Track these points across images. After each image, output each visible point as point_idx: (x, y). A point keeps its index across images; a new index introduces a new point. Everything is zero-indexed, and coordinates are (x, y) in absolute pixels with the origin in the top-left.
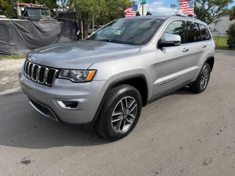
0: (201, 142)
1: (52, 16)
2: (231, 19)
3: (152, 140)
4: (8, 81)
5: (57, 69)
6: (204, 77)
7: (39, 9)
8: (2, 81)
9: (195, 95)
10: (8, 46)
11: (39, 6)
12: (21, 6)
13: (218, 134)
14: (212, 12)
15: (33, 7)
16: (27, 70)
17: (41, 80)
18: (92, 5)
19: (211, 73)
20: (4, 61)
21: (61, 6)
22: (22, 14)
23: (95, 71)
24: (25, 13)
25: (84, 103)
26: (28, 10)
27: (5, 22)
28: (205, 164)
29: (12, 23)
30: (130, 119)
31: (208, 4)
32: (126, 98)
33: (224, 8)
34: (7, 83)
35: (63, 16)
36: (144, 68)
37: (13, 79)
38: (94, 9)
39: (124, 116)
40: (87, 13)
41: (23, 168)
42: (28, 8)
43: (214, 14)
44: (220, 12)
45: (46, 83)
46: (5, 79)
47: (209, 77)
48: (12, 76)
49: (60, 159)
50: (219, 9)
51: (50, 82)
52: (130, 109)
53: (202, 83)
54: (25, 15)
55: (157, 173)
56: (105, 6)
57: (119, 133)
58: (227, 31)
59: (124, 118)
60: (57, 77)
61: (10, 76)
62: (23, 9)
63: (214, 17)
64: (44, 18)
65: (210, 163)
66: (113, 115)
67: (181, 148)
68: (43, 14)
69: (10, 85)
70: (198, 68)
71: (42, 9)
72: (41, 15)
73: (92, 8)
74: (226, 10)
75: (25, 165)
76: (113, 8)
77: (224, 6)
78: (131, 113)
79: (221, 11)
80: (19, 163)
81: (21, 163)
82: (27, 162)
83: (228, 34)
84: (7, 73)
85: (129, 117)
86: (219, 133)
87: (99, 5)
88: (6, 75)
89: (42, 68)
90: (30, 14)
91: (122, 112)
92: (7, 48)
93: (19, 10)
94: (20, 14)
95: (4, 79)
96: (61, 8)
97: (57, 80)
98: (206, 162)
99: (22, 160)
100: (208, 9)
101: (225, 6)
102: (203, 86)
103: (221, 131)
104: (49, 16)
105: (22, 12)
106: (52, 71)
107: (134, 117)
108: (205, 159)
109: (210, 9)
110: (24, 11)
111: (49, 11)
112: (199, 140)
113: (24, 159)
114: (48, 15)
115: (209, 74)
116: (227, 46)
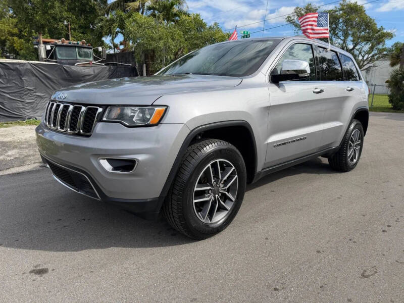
0: (354, 242)
1: (95, 59)
2: (393, 65)
3: (267, 239)
4: (17, 156)
5: (100, 106)
6: (353, 142)
7: (75, 47)
8: (8, 156)
9: (338, 174)
10: (20, 105)
11: (75, 42)
12: (45, 43)
13: (384, 231)
14: (360, 53)
15: (65, 44)
16: (49, 118)
17: (73, 127)
18: (160, 39)
19: (365, 138)
20: (14, 128)
21: (111, 45)
22: (47, 55)
23: (164, 108)
24: (51, 55)
25: (145, 163)
26: (57, 49)
27: (18, 66)
28: (363, 276)
29: (29, 67)
30: (227, 201)
31: (353, 41)
32: (218, 160)
33: (380, 47)
34: (15, 158)
35: (114, 59)
36: (250, 112)
37: (25, 152)
38: (165, 45)
39: (215, 194)
40: (153, 51)
41: (34, 280)
42: (57, 46)
43: (363, 57)
44: (373, 53)
45: (81, 131)
46: (13, 153)
47: (361, 145)
48: (24, 148)
49: (101, 267)
50: (372, 48)
51: (88, 130)
52: (226, 183)
53: (350, 153)
54: (51, 58)
55: (276, 289)
56: (183, 40)
57: (207, 225)
58: (387, 82)
59: (215, 197)
60: (101, 120)
61: (21, 148)
62: (49, 47)
63: (364, 62)
64: (82, 61)
65: (372, 275)
66: (196, 189)
67: (318, 252)
68: (80, 56)
69: (21, 161)
70: (341, 126)
71: (80, 47)
72: (78, 57)
73: (161, 44)
74: (384, 50)
75: (37, 276)
76: (196, 44)
77: (379, 44)
78: (228, 190)
79: (375, 52)
80: (28, 272)
81: (31, 272)
82: (41, 272)
83: (389, 87)
84: (16, 144)
85: (225, 198)
86: (387, 229)
87: (173, 39)
88: (15, 147)
89: (75, 108)
90: (60, 55)
91: (212, 185)
92: (19, 108)
93: (42, 50)
94: (43, 55)
95: (10, 153)
96: (110, 48)
97: (100, 125)
98: (366, 274)
99: (32, 268)
100: (354, 48)
101: (381, 44)
102: (352, 160)
103: (389, 226)
104: (91, 59)
105: (48, 52)
106: (91, 111)
107: (234, 200)
108: (365, 268)
109: (357, 47)
110: (50, 51)
111: (91, 50)
112: (350, 240)
113: (36, 267)
114: (89, 57)
115: (361, 138)
116: (390, 105)
